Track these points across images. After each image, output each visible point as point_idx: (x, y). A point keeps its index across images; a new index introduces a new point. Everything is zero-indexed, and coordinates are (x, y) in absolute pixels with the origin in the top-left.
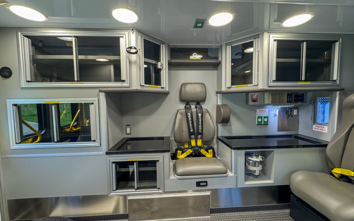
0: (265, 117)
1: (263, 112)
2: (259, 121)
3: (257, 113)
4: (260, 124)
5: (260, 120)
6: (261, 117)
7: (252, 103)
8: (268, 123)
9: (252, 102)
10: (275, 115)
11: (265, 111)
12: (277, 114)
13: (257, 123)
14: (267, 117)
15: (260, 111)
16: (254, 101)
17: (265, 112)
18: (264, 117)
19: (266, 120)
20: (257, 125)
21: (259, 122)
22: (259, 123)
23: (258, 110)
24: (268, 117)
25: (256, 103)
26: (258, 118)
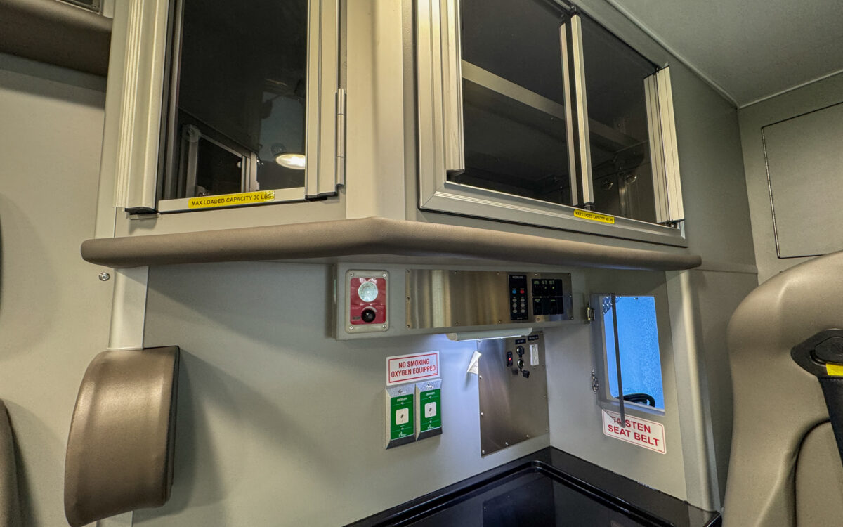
0: (425, 398)
1: (419, 371)
2: (399, 421)
3: (390, 380)
4: (402, 439)
5: (402, 416)
6: (409, 402)
7: (358, 328)
8: (440, 423)
9: (353, 323)
10: (469, 376)
11: (424, 362)
12: (476, 370)
13: (389, 439)
14: (436, 396)
15: (401, 365)
16: (367, 315)
17: (424, 369)
18: (423, 394)
19: (431, 410)
20: (391, 446)
21: (399, 427)
22: (402, 435)
23: (393, 365)
24: (438, 392)
25: (378, 327)
26: (396, 404)
